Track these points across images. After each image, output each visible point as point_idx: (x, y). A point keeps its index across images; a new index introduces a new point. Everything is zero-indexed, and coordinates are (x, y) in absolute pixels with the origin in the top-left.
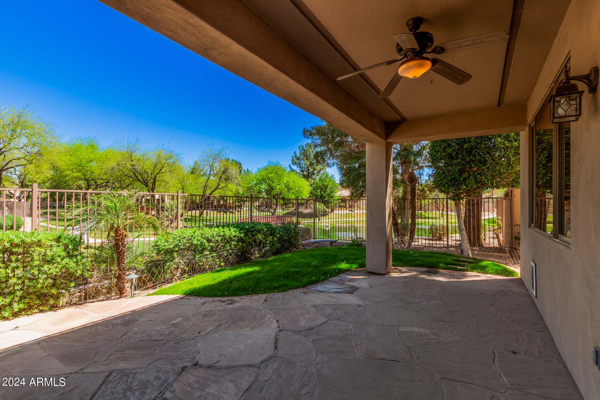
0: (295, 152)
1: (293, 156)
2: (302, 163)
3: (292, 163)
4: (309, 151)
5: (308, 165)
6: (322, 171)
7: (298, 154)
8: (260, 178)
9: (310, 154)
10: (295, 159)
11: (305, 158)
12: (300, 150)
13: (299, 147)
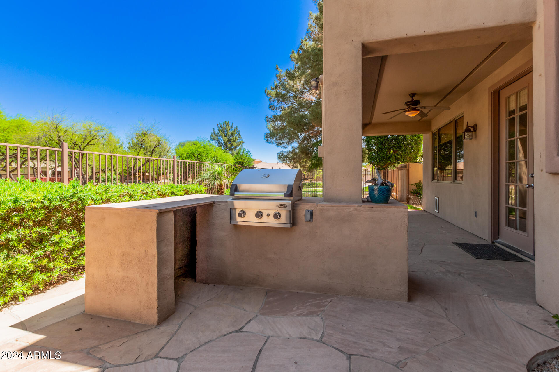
0: (214, 129)
1: (212, 133)
2: (220, 139)
3: (211, 139)
4: (227, 129)
5: (226, 141)
6: (238, 146)
7: (217, 132)
8: (190, 152)
9: (227, 131)
10: (213, 135)
11: (224, 135)
12: (218, 127)
13: (217, 125)
